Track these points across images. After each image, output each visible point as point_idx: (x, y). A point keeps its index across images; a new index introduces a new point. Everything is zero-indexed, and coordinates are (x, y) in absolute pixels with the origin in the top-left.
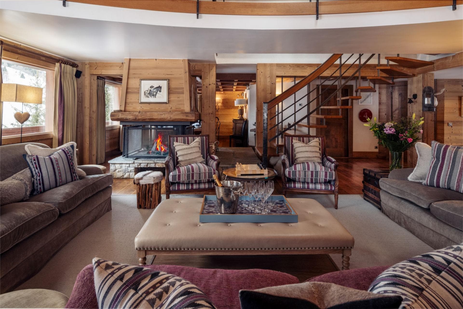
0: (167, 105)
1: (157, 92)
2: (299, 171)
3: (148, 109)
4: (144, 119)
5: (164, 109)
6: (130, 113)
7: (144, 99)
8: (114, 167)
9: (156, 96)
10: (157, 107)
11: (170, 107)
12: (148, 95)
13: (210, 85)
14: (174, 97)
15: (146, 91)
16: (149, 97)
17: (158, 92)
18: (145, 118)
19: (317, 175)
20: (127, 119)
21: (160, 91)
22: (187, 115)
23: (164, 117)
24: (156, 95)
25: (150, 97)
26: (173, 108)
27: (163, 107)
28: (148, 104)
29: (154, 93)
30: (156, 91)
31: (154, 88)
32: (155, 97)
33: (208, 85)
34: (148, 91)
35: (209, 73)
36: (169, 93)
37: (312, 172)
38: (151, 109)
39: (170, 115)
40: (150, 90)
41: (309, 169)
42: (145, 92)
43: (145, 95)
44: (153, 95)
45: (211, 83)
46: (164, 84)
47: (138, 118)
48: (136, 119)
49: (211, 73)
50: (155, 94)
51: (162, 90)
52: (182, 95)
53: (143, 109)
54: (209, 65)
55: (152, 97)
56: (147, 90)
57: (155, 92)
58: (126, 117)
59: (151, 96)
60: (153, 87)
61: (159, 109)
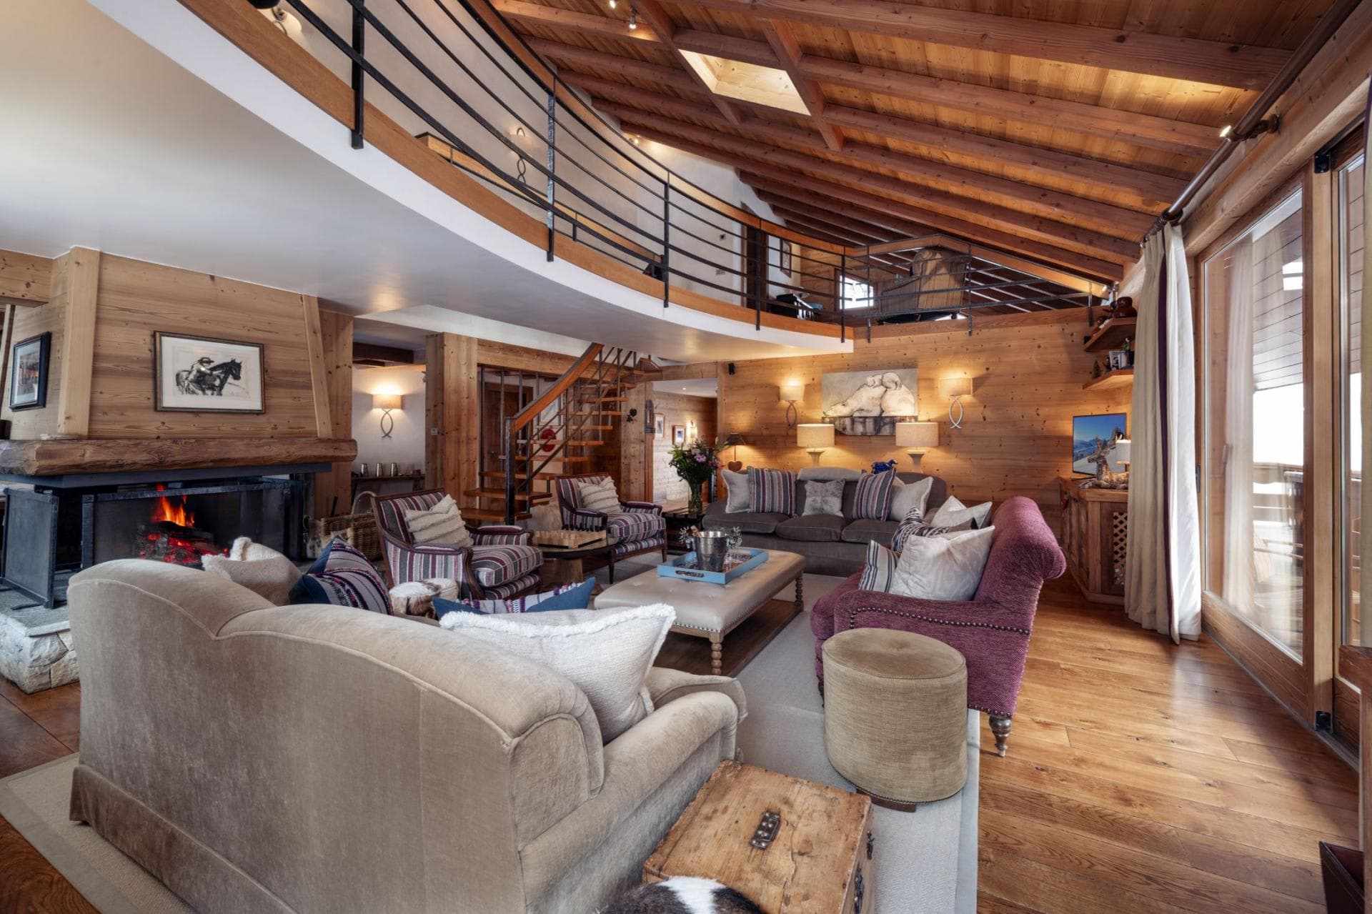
0: (262, 419)
1: (226, 378)
2: (632, 526)
3: (193, 429)
4: (195, 463)
5: (252, 429)
6: (136, 445)
7: (172, 397)
8: (56, 644)
9: (223, 391)
10: (226, 426)
11: (269, 423)
12: (191, 386)
13: (337, 367)
14: (281, 398)
15: (184, 374)
16: (193, 392)
17: (230, 379)
18: (201, 460)
19: (650, 528)
20: (122, 466)
21: (237, 377)
22: (336, 445)
23: (266, 454)
24: (221, 387)
25: (200, 392)
26: (282, 429)
27: (246, 425)
28: (190, 416)
29: (215, 380)
30: (222, 376)
31: (212, 365)
32: (220, 394)
33: (334, 367)
34: (190, 372)
35: (337, 338)
36: (265, 386)
37: (645, 523)
38: (205, 429)
39: (286, 447)
40: (199, 371)
41: (640, 521)
42: (178, 375)
43: (178, 384)
44: (212, 388)
45: (341, 364)
46: (248, 357)
47: (170, 459)
48: (161, 462)
49: (341, 339)
50: (217, 383)
51: (242, 375)
52: (305, 391)
53: (170, 429)
54: (337, 316)
55: (209, 392)
56: (189, 369)
57: (218, 377)
58: (116, 457)
59: (203, 391)
60: (209, 362)
61: (234, 429)
